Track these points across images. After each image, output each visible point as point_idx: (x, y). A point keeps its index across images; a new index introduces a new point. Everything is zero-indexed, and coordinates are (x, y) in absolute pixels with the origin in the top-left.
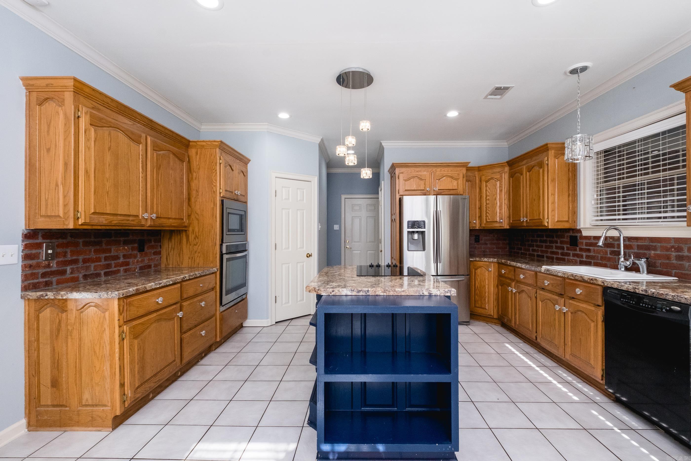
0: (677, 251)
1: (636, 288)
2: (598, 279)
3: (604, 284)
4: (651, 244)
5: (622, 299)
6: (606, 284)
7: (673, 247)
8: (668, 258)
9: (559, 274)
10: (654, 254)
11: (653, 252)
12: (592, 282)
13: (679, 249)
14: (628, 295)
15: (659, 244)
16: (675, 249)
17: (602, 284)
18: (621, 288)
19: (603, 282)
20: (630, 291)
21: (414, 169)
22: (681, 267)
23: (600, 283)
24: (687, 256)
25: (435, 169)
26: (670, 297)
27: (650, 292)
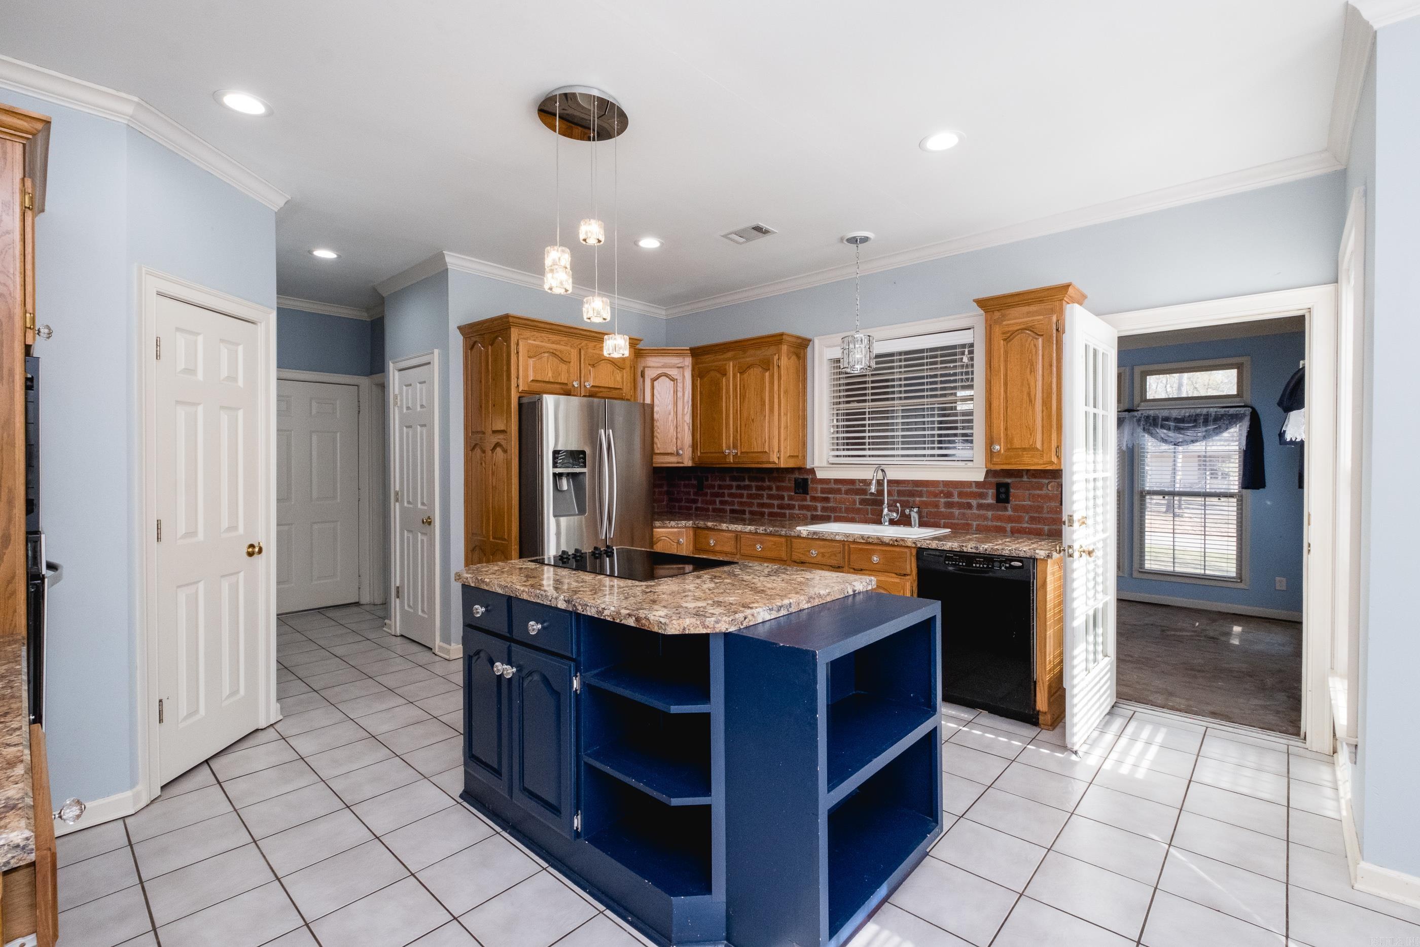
0: (947, 497)
1: (963, 546)
2: (906, 539)
3: (916, 545)
4: (914, 488)
5: (947, 562)
6: (919, 545)
7: (942, 492)
8: (936, 505)
9: (838, 538)
10: (920, 501)
11: (918, 499)
12: (896, 543)
13: (949, 495)
14: (955, 555)
15: (925, 489)
16: (944, 495)
17: (914, 545)
18: (942, 548)
19: (914, 543)
20: (955, 550)
21: (547, 335)
22: (951, 516)
23: (909, 544)
24: (958, 502)
25: (586, 342)
26: (1007, 552)
27: (981, 548)
